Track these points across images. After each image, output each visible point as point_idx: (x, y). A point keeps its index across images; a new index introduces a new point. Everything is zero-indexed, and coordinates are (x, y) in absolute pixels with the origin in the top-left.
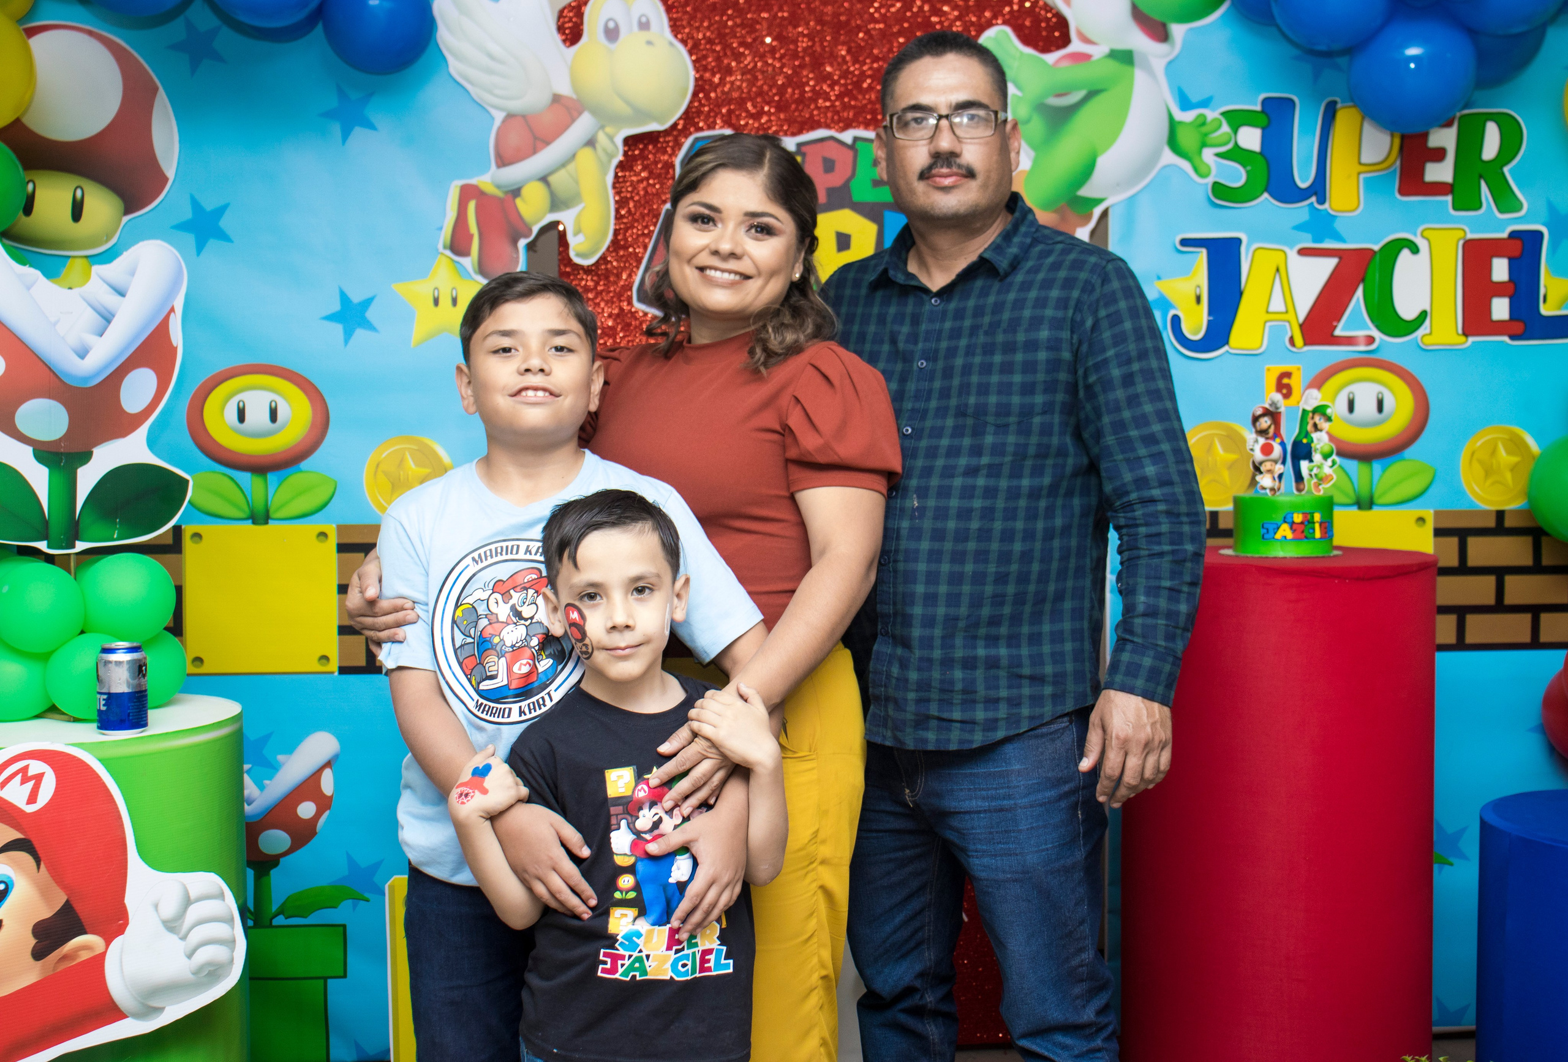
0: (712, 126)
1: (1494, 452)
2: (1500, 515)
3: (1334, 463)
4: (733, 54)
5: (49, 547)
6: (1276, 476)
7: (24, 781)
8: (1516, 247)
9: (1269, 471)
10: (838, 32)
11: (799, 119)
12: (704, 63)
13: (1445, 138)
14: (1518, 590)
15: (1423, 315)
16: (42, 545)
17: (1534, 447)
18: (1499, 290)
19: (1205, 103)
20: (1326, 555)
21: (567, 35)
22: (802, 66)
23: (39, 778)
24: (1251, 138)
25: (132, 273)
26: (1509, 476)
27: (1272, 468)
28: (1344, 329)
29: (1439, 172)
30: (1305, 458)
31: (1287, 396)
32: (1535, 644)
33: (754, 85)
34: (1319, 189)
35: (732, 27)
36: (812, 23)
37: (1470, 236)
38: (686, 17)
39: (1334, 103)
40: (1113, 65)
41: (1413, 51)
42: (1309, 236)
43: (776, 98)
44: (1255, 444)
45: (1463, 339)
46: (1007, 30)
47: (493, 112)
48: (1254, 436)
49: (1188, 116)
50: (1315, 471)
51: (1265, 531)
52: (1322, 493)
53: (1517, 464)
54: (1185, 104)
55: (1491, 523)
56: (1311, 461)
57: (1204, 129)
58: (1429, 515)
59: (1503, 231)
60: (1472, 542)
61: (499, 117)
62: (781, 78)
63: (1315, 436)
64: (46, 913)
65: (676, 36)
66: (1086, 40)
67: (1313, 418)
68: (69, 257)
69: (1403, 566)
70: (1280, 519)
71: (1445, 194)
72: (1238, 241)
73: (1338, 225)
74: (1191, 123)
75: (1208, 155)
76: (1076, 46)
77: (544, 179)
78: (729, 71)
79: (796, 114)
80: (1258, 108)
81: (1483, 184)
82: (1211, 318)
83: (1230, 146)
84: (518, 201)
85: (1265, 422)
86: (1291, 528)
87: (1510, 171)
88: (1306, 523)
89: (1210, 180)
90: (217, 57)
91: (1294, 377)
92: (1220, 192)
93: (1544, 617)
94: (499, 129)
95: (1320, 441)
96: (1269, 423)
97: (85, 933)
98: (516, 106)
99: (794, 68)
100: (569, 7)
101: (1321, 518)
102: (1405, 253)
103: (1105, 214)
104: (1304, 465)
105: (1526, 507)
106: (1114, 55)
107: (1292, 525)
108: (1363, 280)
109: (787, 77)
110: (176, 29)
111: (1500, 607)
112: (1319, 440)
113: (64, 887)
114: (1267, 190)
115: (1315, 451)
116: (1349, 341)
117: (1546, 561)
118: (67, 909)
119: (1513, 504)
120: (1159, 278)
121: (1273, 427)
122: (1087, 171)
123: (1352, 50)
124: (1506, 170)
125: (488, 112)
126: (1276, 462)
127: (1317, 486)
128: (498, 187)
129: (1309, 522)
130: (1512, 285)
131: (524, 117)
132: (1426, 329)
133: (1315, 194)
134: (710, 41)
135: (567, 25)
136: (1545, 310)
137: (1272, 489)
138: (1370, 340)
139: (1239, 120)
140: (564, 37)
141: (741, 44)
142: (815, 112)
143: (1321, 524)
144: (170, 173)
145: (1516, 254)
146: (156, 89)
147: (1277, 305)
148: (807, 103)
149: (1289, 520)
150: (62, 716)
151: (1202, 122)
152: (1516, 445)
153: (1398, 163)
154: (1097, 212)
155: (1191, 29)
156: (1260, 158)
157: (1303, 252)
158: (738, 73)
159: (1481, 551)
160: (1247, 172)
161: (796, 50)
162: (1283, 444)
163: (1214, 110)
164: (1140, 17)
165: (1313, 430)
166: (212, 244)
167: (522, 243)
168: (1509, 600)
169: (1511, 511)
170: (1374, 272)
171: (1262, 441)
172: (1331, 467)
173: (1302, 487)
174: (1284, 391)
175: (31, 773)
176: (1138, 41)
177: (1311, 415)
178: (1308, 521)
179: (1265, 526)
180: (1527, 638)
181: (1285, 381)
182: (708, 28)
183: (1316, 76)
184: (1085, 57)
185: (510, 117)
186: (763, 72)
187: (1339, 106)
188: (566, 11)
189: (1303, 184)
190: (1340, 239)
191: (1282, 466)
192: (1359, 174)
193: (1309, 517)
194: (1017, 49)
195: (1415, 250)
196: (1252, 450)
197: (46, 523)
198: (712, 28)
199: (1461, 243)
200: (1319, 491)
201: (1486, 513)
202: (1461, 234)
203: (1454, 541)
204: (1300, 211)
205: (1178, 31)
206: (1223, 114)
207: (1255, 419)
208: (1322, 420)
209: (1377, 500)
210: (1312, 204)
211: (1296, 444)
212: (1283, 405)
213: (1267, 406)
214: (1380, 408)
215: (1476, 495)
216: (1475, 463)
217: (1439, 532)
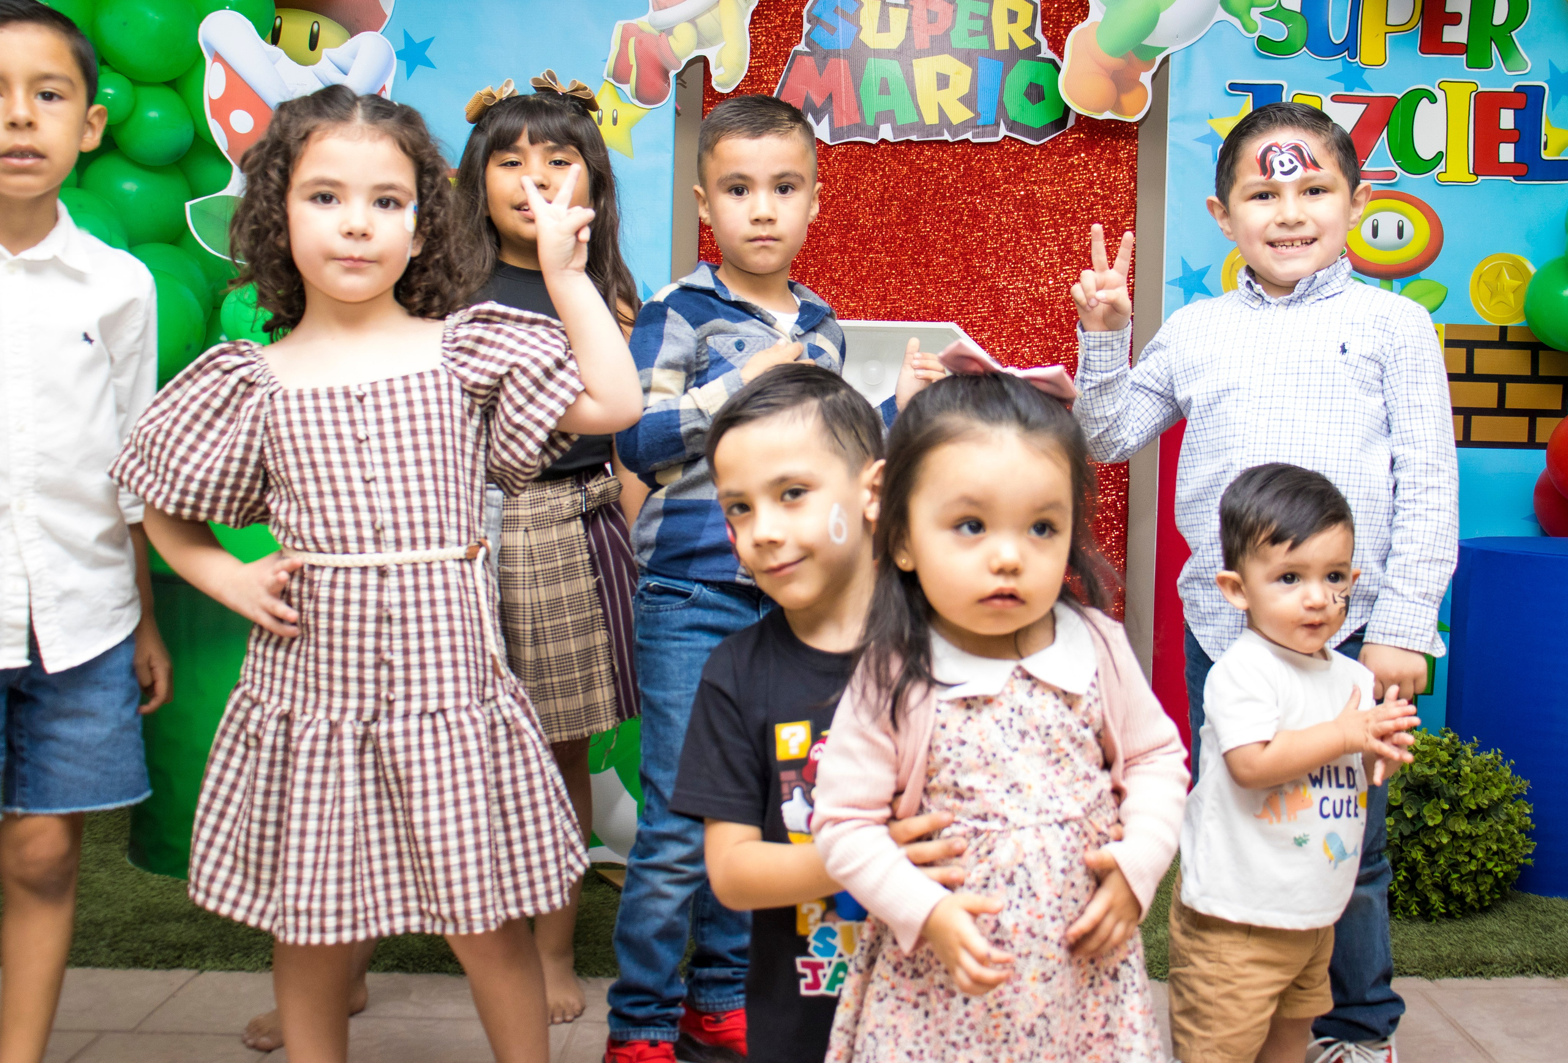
1: (1499, 276)
2: (1503, 330)
8: (1521, 100)
13: (1459, 4)
14: (1519, 395)
15: (1440, 156)
17: (1532, 270)
18: (1508, 136)
26: (1511, 297)
28: (1369, 165)
29: (1454, 34)
32: (1531, 443)
34: (1351, 45)
37: (1481, 89)
42: (1342, 85)
45: (1474, 178)
53: (1518, 285)
55: (1496, 336)
59: (1509, 86)
60: (1479, 352)
71: (1462, 54)
72: (1280, 87)
73: (1367, 76)
75: (1255, 13)
77: (692, 21)
81: (1494, 46)
83: (1274, 7)
84: (670, 38)
87: (1516, 35)
89: (1257, 35)
92: (1266, 47)
93: (1540, 421)
102: (1425, 100)
103: (1166, 60)
105: (1525, 324)
108: (1388, 124)
111: (1501, 410)
114: (1306, 45)
116: (1371, 175)
117: (1541, 373)
119: (1514, 321)
120: (1211, 117)
122: (1152, 24)
124: (1513, 34)
128: (654, 27)
130: (1517, 132)
132: (1441, 167)
133: (1348, 49)
138: (1391, 175)
144: (388, 12)
145: (1521, 105)
152: (1518, 269)
153: (1419, 25)
154: (1159, 59)
156: (1300, 17)
157: (1337, 99)
159: (1487, 361)
160: (1288, 29)
166: (420, 69)
167: (672, 74)
168: (1509, 404)
169: (1512, 327)
170: (1397, 119)
180: (1524, 439)
189: (1337, 40)
190: (1367, 86)
192: (1386, 34)
195: (1433, 99)
199: (1474, 94)
201: (1491, 327)
202: (1474, 87)
203: (1462, 352)
204: (1335, 65)
210: (1344, 57)
214: (1400, 234)
215: (1482, 312)
216: (1482, 284)
217: (1449, 343)
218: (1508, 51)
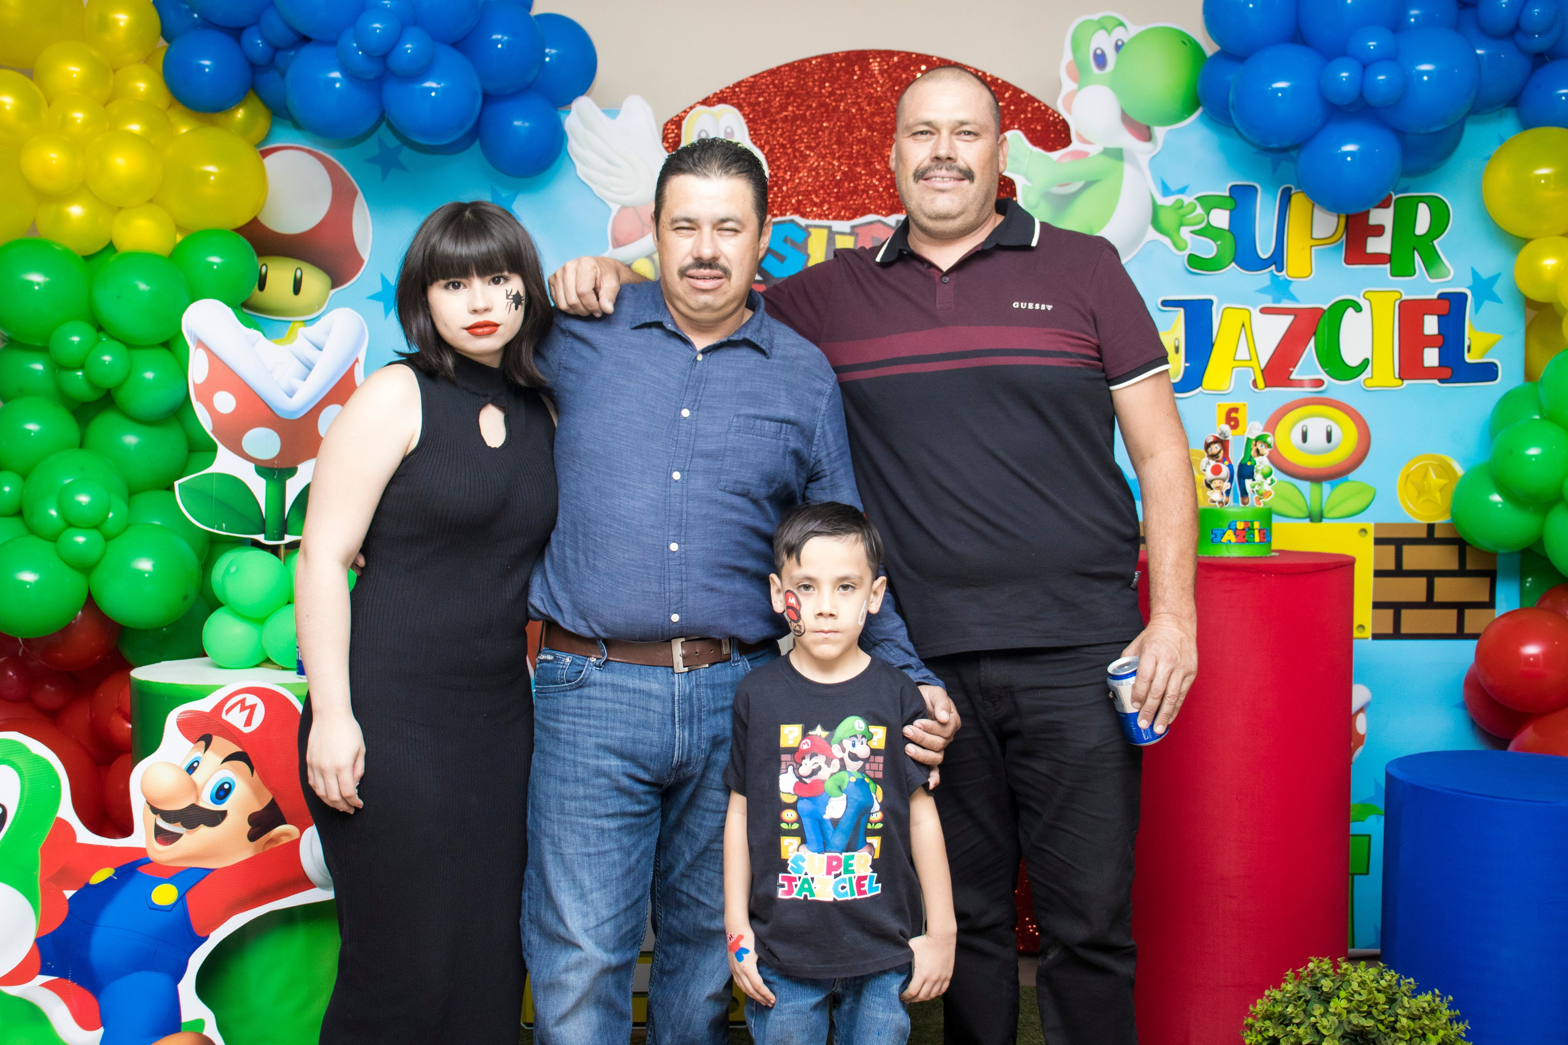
0: (783, 214)
1: (1425, 475)
2: (1431, 527)
3: (1272, 482)
4: (801, 155)
5: (266, 539)
6: (1224, 492)
7: (243, 709)
8: (1444, 306)
9: (1218, 488)
10: (885, 137)
11: (854, 207)
12: (778, 163)
13: (1382, 217)
14: (1446, 590)
15: (1366, 362)
16: (261, 538)
18: (1430, 341)
19: (1182, 191)
20: (1264, 555)
21: (670, 143)
22: (857, 165)
23: (253, 708)
24: (1221, 218)
25: (328, 334)
26: (1438, 495)
27: (1221, 485)
28: (1297, 374)
29: (1378, 245)
30: (1249, 478)
31: (1234, 427)
32: (1460, 634)
33: (818, 180)
34: (1277, 259)
35: (800, 135)
36: (864, 130)
37: (1404, 297)
38: (763, 127)
39: (1290, 189)
40: (1107, 161)
41: (1350, 148)
42: (1269, 298)
43: (835, 190)
44: (1205, 466)
45: (1400, 382)
46: (1020, 133)
47: (611, 204)
48: (1206, 459)
49: (1169, 201)
50: (1256, 488)
51: (1214, 536)
52: (1262, 506)
53: (1445, 485)
54: (1166, 191)
55: (1423, 534)
56: (1254, 480)
57: (1182, 211)
58: (1371, 528)
59: (1434, 294)
60: (1407, 549)
61: (615, 208)
62: (839, 174)
63: (1257, 459)
64: (258, 807)
65: (755, 143)
66: (1085, 141)
67: (1256, 445)
68: (290, 322)
69: (1322, 565)
70: (1225, 527)
71: (1386, 263)
72: (1210, 302)
73: (1293, 289)
74: (1170, 207)
75: (1185, 232)
76: (1075, 145)
78: (797, 170)
79: (851, 202)
80: (1227, 194)
81: (1416, 253)
82: (1188, 365)
83: (1203, 225)
85: (1216, 448)
86: (1235, 534)
87: (1438, 243)
88: (1247, 530)
89: (1186, 253)
90: (403, 168)
91: (1241, 411)
92: (1196, 263)
93: (1468, 613)
94: (615, 217)
95: (1262, 463)
96: (1219, 449)
97: (285, 823)
98: (628, 199)
99: (848, 165)
100: (672, 121)
101: (1260, 525)
102: (1350, 311)
104: (1248, 483)
105: (1451, 522)
106: (1106, 152)
107: (1236, 531)
108: (1314, 334)
109: (844, 173)
110: (370, 147)
111: (1430, 603)
112: (1260, 463)
113: (271, 789)
114: (1234, 260)
115: (1257, 472)
116: (1300, 383)
117: (1470, 566)
118: (272, 806)
119: (1441, 518)
121: (1222, 452)
123: (1300, 145)
124: (1435, 242)
125: (605, 203)
126: (1224, 480)
127: (1258, 500)
130: (1441, 337)
131: (634, 208)
132: (1368, 373)
133: (1275, 263)
134: (783, 146)
135: (670, 136)
136: (1469, 358)
137: (1221, 502)
138: (1319, 383)
139: (1209, 203)
140: (667, 145)
141: (808, 147)
142: (867, 201)
143: (1260, 531)
144: (365, 255)
145: (1446, 312)
146: (356, 193)
147: (1243, 353)
148: (860, 193)
149: (1234, 527)
150: (274, 666)
151: (1180, 206)
153: (1344, 237)
155: (1171, 130)
156: (1228, 234)
157: (1265, 311)
158: (805, 170)
159: (1414, 558)
160: (1217, 246)
161: (851, 152)
162: (1230, 466)
163: (1189, 196)
164: (1128, 121)
165: (1256, 454)
168: (1438, 598)
169: (1440, 524)
170: (1322, 328)
171: (1213, 463)
172: (1270, 485)
173: (1246, 501)
174: (1232, 423)
175: (247, 704)
176: (1128, 141)
177: (1254, 442)
178: (1249, 528)
179: (1214, 532)
180: (1453, 630)
181: (1233, 415)
182: (781, 135)
183: (1275, 168)
184: (1083, 155)
185: (624, 208)
186: (824, 169)
187: (1293, 192)
188: (669, 124)
189: (1264, 256)
190: (1293, 298)
191: (1229, 484)
192: (1311, 247)
193: (1250, 525)
194: (1028, 149)
195: (1359, 309)
196: (1204, 470)
197: (264, 521)
198: (784, 136)
199: (1397, 303)
200: (1260, 504)
201: (1417, 526)
202: (1398, 296)
203: (1391, 549)
204: (1263, 277)
205: (1159, 132)
206: (1197, 199)
207: (1207, 446)
208: (1263, 447)
209: (1325, 514)
210: (1272, 271)
211: (1242, 466)
212: (1231, 435)
213: (1217, 435)
214: (1329, 438)
215: (1409, 510)
216: (1409, 484)
217: (1378, 541)
218: (1432, 261)
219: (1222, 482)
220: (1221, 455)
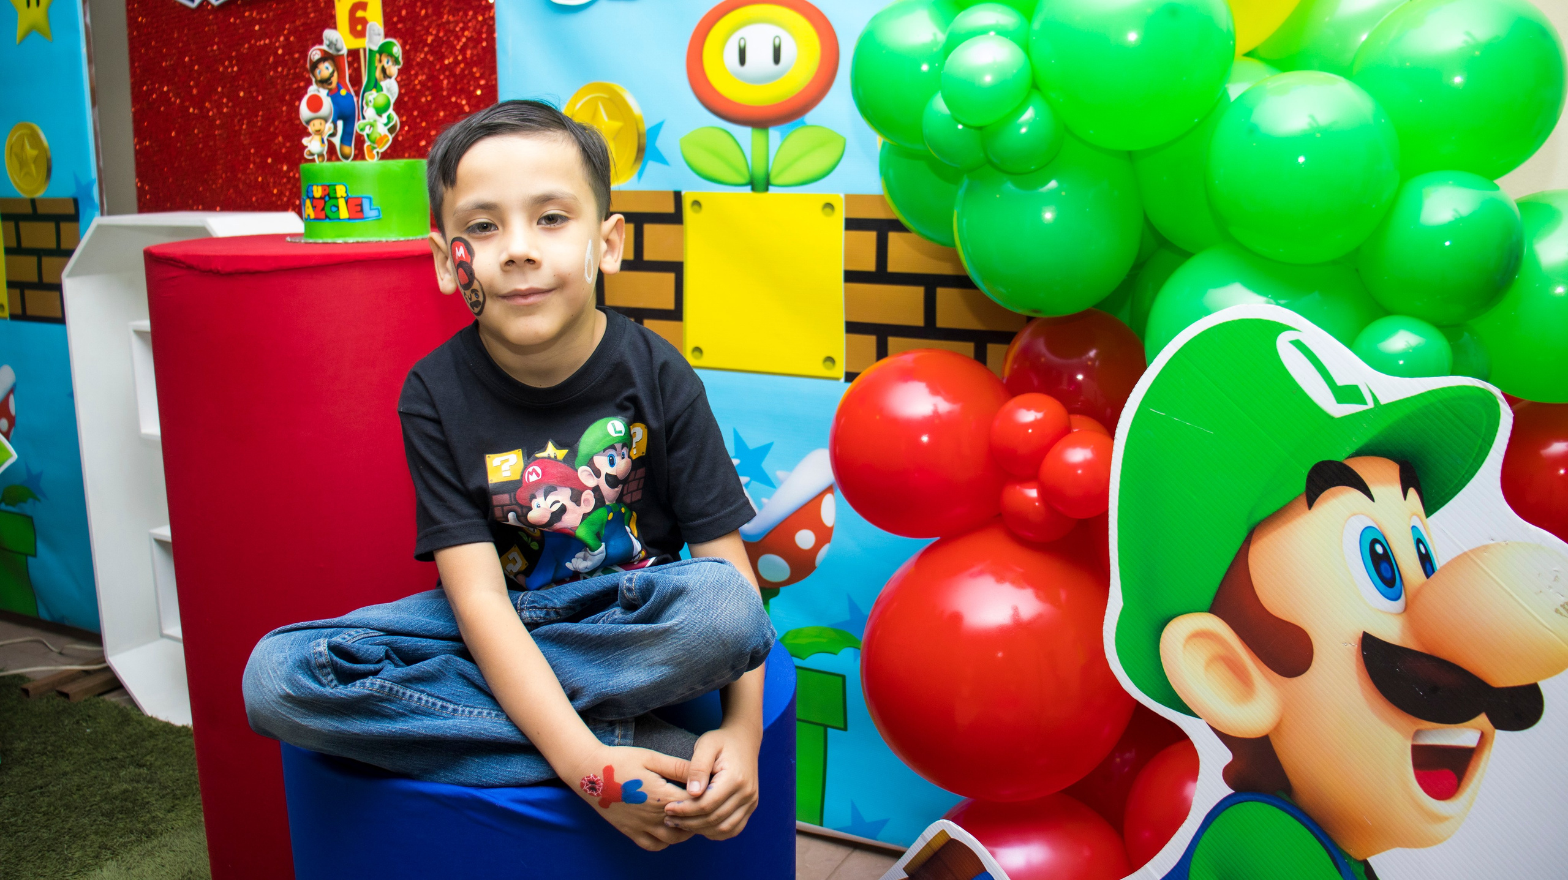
9: (318, 132)
27: (321, 128)
31: (357, 34)
50: (362, 131)
58: (840, 203)
63: (385, 84)
67: (380, 60)
85: (323, 68)
88: (327, 198)
91: (369, 7)
96: (331, 69)
115: (369, 103)
121: (336, 74)
126: (326, 120)
127: (371, 150)
129: (330, 198)
137: (320, 155)
165: (382, 76)
177: (378, 56)
181: (360, 14)
191: (334, 126)
212: (345, 46)
213: (325, 48)
217: (852, 224)
219: (323, 122)
220: (335, 79)
